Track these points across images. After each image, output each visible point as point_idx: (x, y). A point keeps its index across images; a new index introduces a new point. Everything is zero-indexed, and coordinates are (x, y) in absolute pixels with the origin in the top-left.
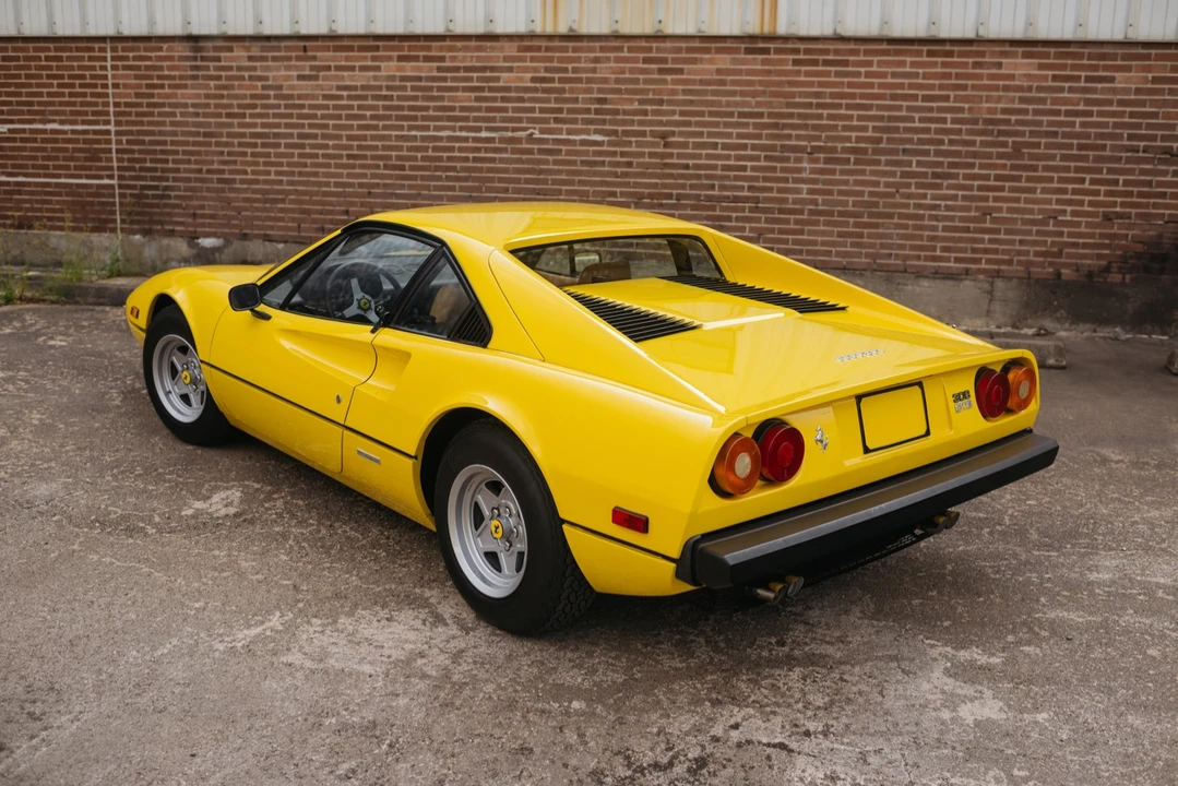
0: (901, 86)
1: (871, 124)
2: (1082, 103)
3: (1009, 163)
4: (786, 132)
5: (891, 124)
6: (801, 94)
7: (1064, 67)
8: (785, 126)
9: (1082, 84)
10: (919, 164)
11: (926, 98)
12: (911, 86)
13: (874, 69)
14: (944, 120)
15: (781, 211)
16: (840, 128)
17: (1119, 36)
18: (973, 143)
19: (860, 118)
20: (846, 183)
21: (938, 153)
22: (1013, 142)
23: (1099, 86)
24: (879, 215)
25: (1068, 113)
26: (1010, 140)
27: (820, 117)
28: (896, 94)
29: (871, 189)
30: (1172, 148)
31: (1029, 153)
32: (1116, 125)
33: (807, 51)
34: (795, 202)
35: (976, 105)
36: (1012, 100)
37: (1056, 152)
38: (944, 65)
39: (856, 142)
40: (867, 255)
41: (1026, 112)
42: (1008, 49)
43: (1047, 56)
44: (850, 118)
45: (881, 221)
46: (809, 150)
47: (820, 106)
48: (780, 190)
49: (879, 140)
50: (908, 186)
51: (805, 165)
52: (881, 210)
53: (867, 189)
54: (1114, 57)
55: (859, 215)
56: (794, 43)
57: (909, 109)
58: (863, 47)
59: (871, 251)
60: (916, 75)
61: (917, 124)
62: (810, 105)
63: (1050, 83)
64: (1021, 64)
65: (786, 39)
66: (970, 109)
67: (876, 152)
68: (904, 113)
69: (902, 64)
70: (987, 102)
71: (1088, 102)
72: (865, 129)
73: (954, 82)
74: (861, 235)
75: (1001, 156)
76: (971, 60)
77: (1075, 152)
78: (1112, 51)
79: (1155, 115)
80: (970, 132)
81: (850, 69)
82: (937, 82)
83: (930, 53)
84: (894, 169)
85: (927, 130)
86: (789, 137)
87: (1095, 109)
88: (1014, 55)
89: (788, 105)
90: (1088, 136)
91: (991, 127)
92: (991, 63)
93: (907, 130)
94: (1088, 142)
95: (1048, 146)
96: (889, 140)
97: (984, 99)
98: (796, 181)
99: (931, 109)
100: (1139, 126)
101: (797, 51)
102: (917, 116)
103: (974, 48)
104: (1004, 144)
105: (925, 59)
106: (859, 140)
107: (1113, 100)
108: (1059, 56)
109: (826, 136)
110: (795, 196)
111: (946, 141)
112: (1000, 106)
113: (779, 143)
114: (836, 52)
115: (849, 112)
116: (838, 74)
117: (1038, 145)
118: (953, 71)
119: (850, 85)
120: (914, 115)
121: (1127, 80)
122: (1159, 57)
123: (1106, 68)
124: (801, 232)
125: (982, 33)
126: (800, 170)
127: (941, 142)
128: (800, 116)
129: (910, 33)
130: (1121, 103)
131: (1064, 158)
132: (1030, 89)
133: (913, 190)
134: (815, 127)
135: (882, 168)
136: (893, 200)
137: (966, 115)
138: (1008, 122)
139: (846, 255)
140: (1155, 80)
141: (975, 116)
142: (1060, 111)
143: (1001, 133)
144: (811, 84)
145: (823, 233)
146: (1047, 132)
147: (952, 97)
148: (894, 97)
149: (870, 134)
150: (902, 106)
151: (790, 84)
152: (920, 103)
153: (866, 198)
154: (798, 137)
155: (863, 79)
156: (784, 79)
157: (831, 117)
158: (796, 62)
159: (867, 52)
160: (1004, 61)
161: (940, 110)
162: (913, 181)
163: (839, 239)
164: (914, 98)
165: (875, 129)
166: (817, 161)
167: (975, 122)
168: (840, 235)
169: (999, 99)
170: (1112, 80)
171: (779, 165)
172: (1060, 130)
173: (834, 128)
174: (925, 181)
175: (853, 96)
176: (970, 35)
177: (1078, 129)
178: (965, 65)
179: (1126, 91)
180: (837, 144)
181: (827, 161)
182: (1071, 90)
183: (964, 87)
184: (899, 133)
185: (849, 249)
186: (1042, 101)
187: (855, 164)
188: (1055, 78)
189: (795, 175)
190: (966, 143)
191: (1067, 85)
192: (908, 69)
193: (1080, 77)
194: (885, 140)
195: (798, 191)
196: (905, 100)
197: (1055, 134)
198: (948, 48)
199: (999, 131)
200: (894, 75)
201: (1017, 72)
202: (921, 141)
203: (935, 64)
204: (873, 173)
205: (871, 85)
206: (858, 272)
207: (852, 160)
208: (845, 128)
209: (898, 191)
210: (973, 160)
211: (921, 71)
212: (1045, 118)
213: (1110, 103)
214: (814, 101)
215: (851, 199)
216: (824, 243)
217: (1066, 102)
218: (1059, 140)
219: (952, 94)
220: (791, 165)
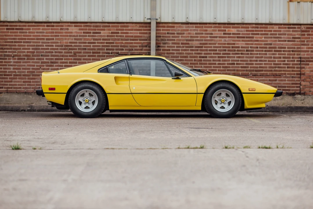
0: (39, 36)
1: (31, 47)
2: (92, 40)
3: (73, 58)
4: (5, 50)
5: (37, 47)
6: (9, 39)
7: (86, 29)
8: (5, 49)
9: (92, 34)
10: (46, 59)
11: (47, 39)
12: (42, 36)
13: (31, 31)
14: (53, 46)
15: (5, 75)
16: (22, 49)
17: (100, 21)
18: (62, 52)
19: (28, 46)
20: (24, 66)
21: (52, 56)
22: (74, 52)
23: (97, 35)
24: (36, 75)
25: (89, 43)
26: (73, 51)
27: (15, 46)
28: (38, 38)
29: (32, 67)
30: (119, 52)
31: (78, 55)
32: (103, 46)
33: (10, 26)
34: (9, 72)
35: (62, 41)
36: (72, 39)
37: (86, 54)
38: (52, 29)
39: (27, 53)
40: (32, 88)
41: (76, 43)
42: (70, 24)
43: (81, 26)
44: (25, 46)
45: (36, 77)
46: (13, 56)
47: (15, 42)
48: (4, 69)
49: (34, 52)
50: (44, 66)
51: (11, 60)
52: (36, 74)
53: (31, 67)
54: (100, 26)
55: (29, 76)
56: (7, 23)
57: (42, 43)
58: (27, 24)
59: (33, 86)
60: (44, 32)
61: (45, 47)
62: (12, 42)
63: (83, 34)
64: (74, 29)
65: (4, 22)
66: (60, 42)
67: (33, 56)
68: (41, 44)
69: (39, 29)
70: (65, 40)
71: (94, 39)
72: (29, 49)
73: (55, 34)
74: (30, 82)
75: (70, 56)
76: (59, 28)
77: (91, 54)
78: (99, 25)
79: (113, 43)
80: (61, 49)
81: (24, 31)
82: (50, 34)
83: (47, 26)
84: (39, 61)
85: (48, 49)
86: (6, 52)
87: (96, 41)
88: (72, 26)
89: (5, 42)
90: (95, 49)
91: (67, 48)
92: (65, 29)
93: (42, 49)
94: (95, 51)
95: (84, 53)
96: (37, 52)
97: (64, 39)
98: (9, 65)
99: (49, 43)
100: (109, 46)
101: (7, 26)
102: (45, 45)
103: (60, 24)
104: (71, 53)
105: (46, 28)
106: (28, 52)
107: (101, 39)
108: (84, 26)
109: (18, 51)
110: (9, 70)
111: (54, 52)
112: (69, 41)
113: (3, 54)
114: (19, 26)
115: (24, 44)
116: (20, 32)
117: (81, 53)
118: (55, 31)
119: (24, 36)
120: (44, 44)
121: (105, 33)
122: (112, 26)
123: (98, 30)
124: (12, 82)
125: (62, 20)
126: (10, 62)
127: (52, 52)
128: (9, 45)
129: (41, 20)
130: (103, 40)
131: (89, 56)
132: (77, 36)
133: (45, 67)
134: (14, 49)
135: (35, 61)
136: (39, 71)
137: (59, 44)
138: (71, 46)
139: (26, 88)
140: (112, 33)
141: (62, 44)
142: (86, 42)
143: (70, 49)
144: (12, 36)
145: (18, 82)
146: (83, 48)
147: (55, 39)
148: (37, 39)
149: (31, 50)
150: (40, 42)
151: (5, 35)
152: (45, 41)
153: (31, 70)
154: (9, 52)
155: (28, 34)
156: (4, 34)
157: (19, 46)
158: (7, 29)
159: (28, 26)
160: (69, 28)
161: (52, 43)
162: (45, 64)
163: (23, 83)
164: (44, 39)
165: (32, 49)
166: (15, 59)
167: (62, 46)
168: (24, 82)
169: (68, 39)
170: (100, 33)
171: (3, 61)
172: (87, 48)
173: (20, 49)
174: (48, 64)
175: (25, 39)
176: (58, 20)
177: (92, 47)
178: (58, 29)
179: (104, 36)
180: (21, 54)
181: (18, 59)
182: (89, 36)
183: (58, 36)
184: (40, 50)
185: (27, 86)
186: (81, 39)
187: (27, 60)
188: (84, 33)
189: (8, 64)
190: (60, 52)
191: (87, 35)
192: (41, 31)
193: (91, 32)
194: (35, 52)
195: (10, 69)
196: (41, 40)
197: (85, 49)
198: (52, 24)
199: (69, 49)
200: (37, 33)
201: (73, 31)
202: (46, 52)
203: (49, 29)
204: (33, 62)
205: (30, 36)
206: (30, 94)
207: (26, 59)
208: (23, 49)
209: (40, 68)
210: (62, 58)
211: (45, 31)
212: (82, 45)
213: (100, 39)
214: (14, 41)
215: (26, 71)
216: (19, 85)
217: (88, 40)
218: (87, 51)
219: (55, 38)
220: (7, 61)
